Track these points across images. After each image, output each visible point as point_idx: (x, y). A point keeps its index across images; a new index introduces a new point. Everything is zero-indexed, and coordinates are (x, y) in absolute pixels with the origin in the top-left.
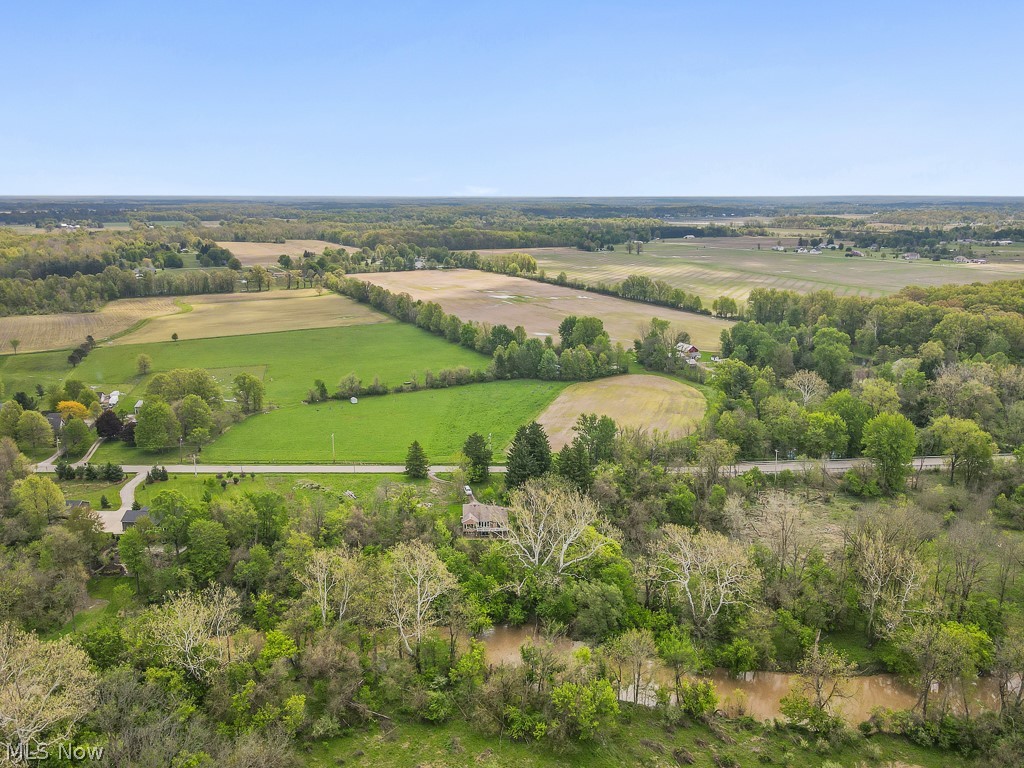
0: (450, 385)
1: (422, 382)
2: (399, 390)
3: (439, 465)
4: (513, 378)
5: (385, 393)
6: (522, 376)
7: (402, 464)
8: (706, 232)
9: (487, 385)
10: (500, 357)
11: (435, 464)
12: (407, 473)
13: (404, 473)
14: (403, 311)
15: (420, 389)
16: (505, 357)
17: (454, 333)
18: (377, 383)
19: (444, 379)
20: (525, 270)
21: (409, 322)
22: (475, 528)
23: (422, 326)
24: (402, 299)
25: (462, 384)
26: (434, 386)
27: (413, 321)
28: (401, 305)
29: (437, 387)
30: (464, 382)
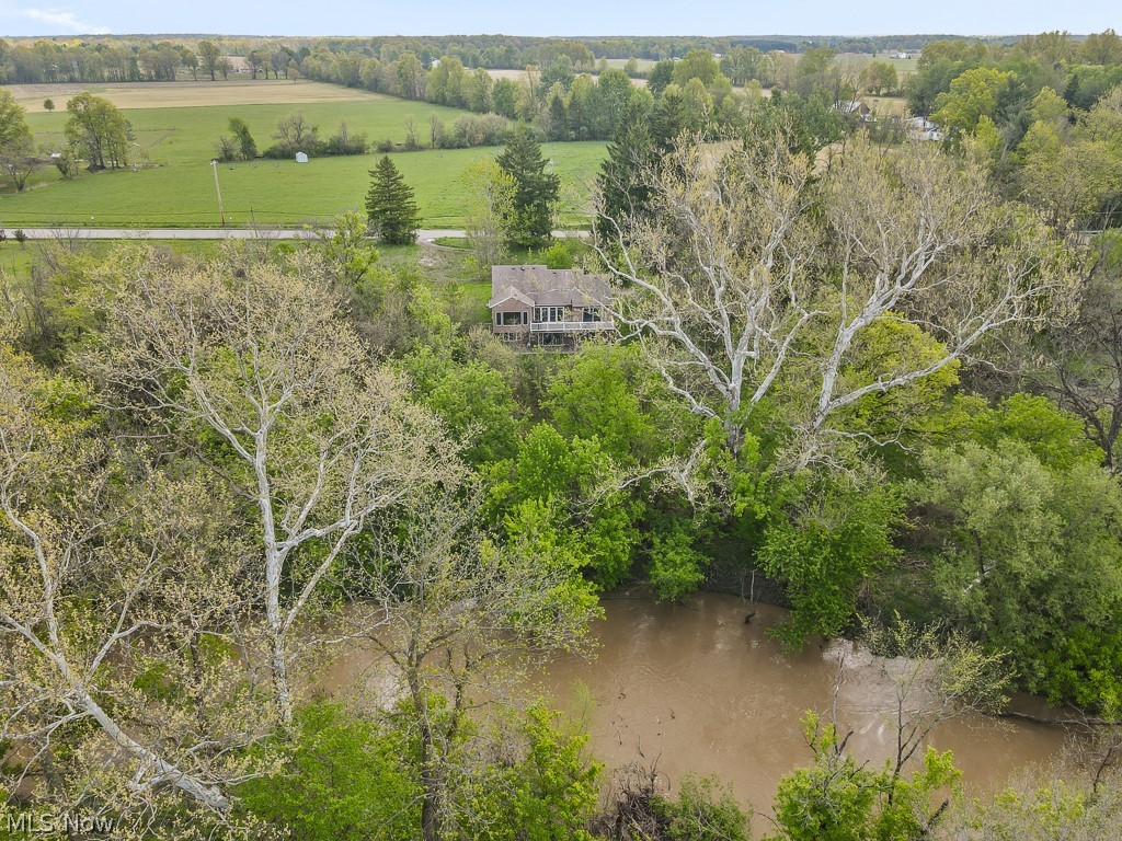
0: (473, 145)
1: (425, 139)
2: (386, 149)
3: (444, 229)
4: (579, 139)
5: (358, 151)
10: (557, 102)
14: (405, 81)
15: (421, 148)
16: (566, 102)
17: (481, 97)
18: (345, 133)
19: (463, 134)
20: (579, 62)
21: (416, 99)
22: (525, 323)
23: (434, 98)
24: (404, 63)
25: (493, 144)
26: (445, 144)
27: (421, 99)
28: (403, 71)
29: (451, 147)
30: (496, 141)
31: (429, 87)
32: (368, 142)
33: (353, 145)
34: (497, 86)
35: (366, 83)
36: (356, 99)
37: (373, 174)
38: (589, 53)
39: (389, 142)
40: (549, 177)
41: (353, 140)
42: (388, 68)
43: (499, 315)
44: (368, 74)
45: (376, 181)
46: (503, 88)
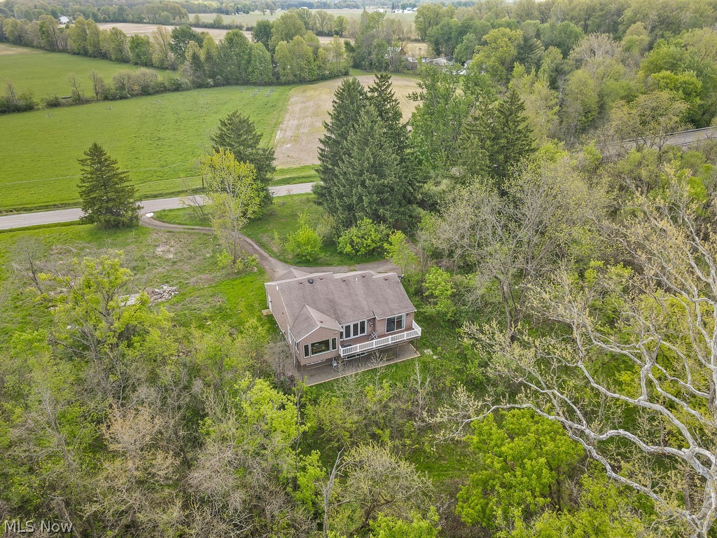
0: (133, 96)
1: (89, 93)
2: (54, 104)
3: (155, 196)
4: (216, 85)
5: (29, 108)
6: (227, 82)
7: (75, 205)
8: (315, 5)
9: (185, 93)
10: (195, 57)
11: (147, 197)
12: (89, 220)
13: (83, 221)
14: (47, 37)
15: (87, 101)
16: (202, 57)
17: (120, 50)
18: (12, 93)
19: (122, 87)
20: (178, 18)
21: (60, 51)
22: (334, 348)
23: (77, 51)
24: (44, 23)
25: (149, 94)
26: (107, 97)
27: (64, 51)
28: (44, 29)
29: (114, 98)
30: (151, 91)
31: (70, 42)
32: (36, 100)
33: (22, 103)
34: (133, 42)
35: (11, 38)
36: (5, 53)
37: (83, 162)
38: (184, 10)
39: (56, 98)
40: (264, 150)
41: (21, 98)
42: (31, 27)
43: (306, 347)
44: (12, 31)
45: (88, 169)
46: (137, 43)
